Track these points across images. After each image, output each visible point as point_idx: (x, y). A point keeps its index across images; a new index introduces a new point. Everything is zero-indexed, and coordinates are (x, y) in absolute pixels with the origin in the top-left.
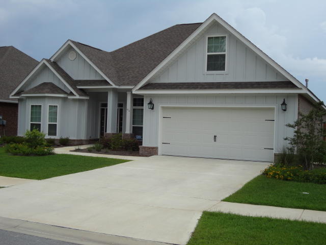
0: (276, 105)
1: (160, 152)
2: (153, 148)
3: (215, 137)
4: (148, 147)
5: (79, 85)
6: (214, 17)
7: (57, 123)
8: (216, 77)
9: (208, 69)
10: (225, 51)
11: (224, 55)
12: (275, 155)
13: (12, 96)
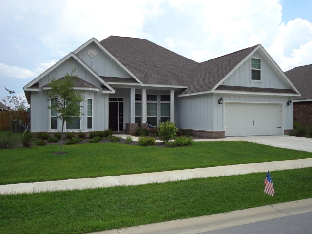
0: (284, 103)
6: (260, 47)
8: (256, 84)
9: (252, 79)
10: (260, 68)
11: (260, 71)
12: (285, 131)
13: (28, 88)
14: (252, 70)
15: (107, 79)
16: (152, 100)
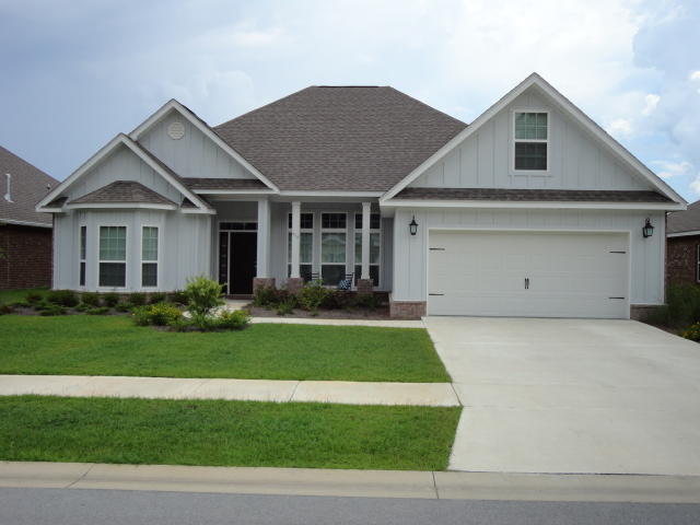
0: (634, 229)
1: (428, 310)
2: (417, 304)
3: (527, 281)
4: (408, 303)
5: (199, 188)
6: (535, 80)
7: (158, 262)
8: (531, 179)
9: (517, 167)
10: (546, 138)
11: (545, 145)
12: (633, 307)
13: (43, 207)
14: (517, 145)
15: (190, 183)
16: (334, 226)
